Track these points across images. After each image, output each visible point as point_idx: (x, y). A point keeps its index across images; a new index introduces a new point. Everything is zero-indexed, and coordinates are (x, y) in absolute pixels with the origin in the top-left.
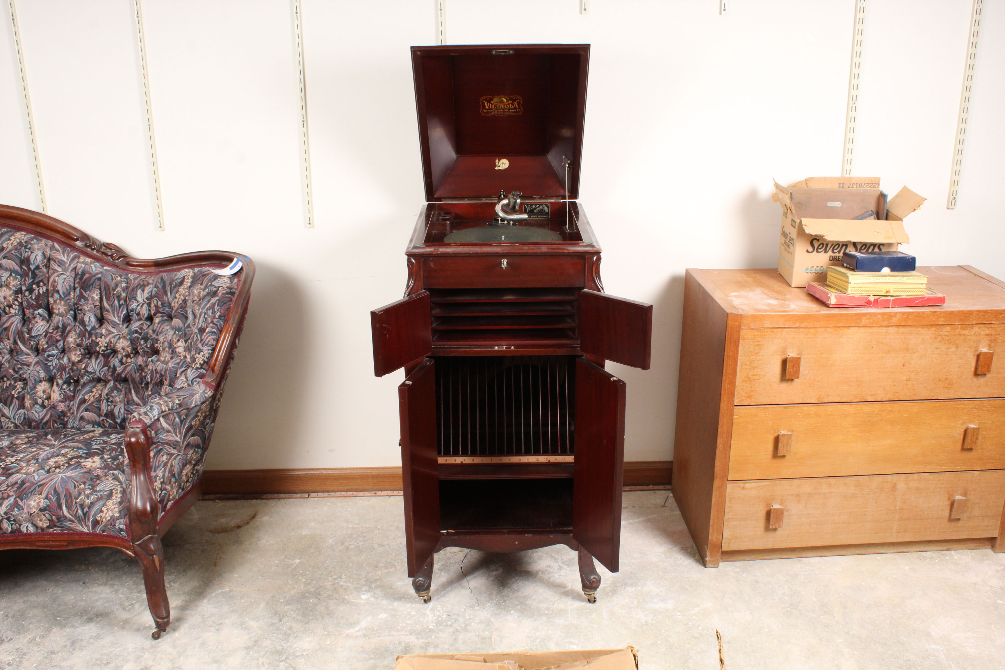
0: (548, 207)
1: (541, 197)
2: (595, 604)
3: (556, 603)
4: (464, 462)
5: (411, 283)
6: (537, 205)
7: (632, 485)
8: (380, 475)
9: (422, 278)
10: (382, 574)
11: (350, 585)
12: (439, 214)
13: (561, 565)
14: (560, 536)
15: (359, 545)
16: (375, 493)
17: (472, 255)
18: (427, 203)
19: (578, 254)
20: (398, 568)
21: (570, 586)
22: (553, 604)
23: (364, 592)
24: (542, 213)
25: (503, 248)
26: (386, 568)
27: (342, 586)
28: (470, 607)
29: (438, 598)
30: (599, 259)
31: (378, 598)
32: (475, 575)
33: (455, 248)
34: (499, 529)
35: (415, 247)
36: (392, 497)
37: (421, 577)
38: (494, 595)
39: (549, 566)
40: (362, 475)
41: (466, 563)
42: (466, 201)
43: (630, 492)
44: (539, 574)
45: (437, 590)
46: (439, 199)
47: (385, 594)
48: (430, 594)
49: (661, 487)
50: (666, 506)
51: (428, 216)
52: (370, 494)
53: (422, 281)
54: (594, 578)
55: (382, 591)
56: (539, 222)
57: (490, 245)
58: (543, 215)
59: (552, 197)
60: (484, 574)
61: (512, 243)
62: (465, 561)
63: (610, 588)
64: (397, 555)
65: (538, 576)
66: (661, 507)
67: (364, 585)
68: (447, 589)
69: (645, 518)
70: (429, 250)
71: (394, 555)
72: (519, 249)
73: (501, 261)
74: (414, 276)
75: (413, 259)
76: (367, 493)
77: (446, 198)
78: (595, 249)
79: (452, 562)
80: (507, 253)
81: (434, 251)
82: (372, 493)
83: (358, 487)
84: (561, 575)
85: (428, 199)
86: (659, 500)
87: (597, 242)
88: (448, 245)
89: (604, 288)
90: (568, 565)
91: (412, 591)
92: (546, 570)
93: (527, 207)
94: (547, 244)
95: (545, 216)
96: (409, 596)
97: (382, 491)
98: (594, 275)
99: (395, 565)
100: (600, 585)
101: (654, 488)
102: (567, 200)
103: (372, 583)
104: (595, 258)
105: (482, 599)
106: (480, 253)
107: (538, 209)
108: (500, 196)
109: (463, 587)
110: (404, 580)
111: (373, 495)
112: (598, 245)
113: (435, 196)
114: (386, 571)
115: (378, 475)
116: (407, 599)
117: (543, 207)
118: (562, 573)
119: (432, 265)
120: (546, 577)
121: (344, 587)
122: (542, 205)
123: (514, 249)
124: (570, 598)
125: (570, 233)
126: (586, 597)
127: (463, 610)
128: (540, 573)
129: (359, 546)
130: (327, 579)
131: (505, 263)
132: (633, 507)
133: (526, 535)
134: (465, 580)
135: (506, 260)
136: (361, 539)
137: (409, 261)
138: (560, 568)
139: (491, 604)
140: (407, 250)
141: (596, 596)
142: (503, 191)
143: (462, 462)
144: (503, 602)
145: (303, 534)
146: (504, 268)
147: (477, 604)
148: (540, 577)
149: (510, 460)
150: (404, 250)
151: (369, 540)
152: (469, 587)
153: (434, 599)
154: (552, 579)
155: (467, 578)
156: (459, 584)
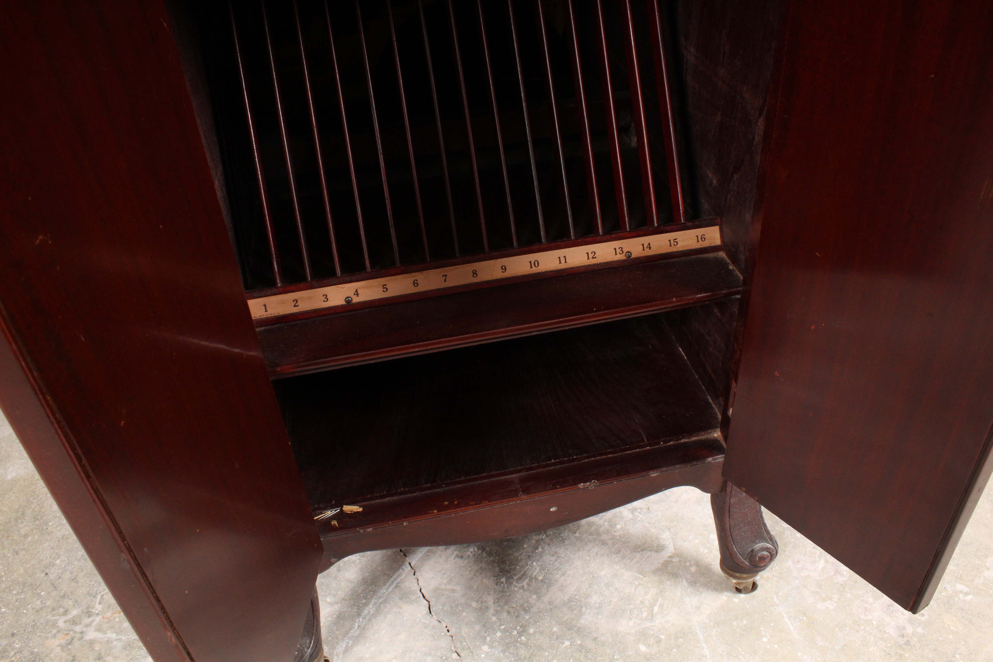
4: (356, 300)
11: (114, 636)
14: (678, 470)
21: (668, 542)
22: (651, 617)
27: (91, 643)
29: (347, 650)
34: (494, 476)
38: (491, 611)
45: (340, 618)
105: (465, 630)
109: (405, 596)
121: (97, 647)
126: (731, 584)
130: (54, 625)
133: (581, 485)
134: (407, 568)
139: (491, 646)
143: (348, 301)
144: (520, 634)
145: (9, 477)
149: (504, 268)
152: (420, 591)
153: (337, 655)
154: (618, 527)
155: (408, 560)
156: (393, 586)
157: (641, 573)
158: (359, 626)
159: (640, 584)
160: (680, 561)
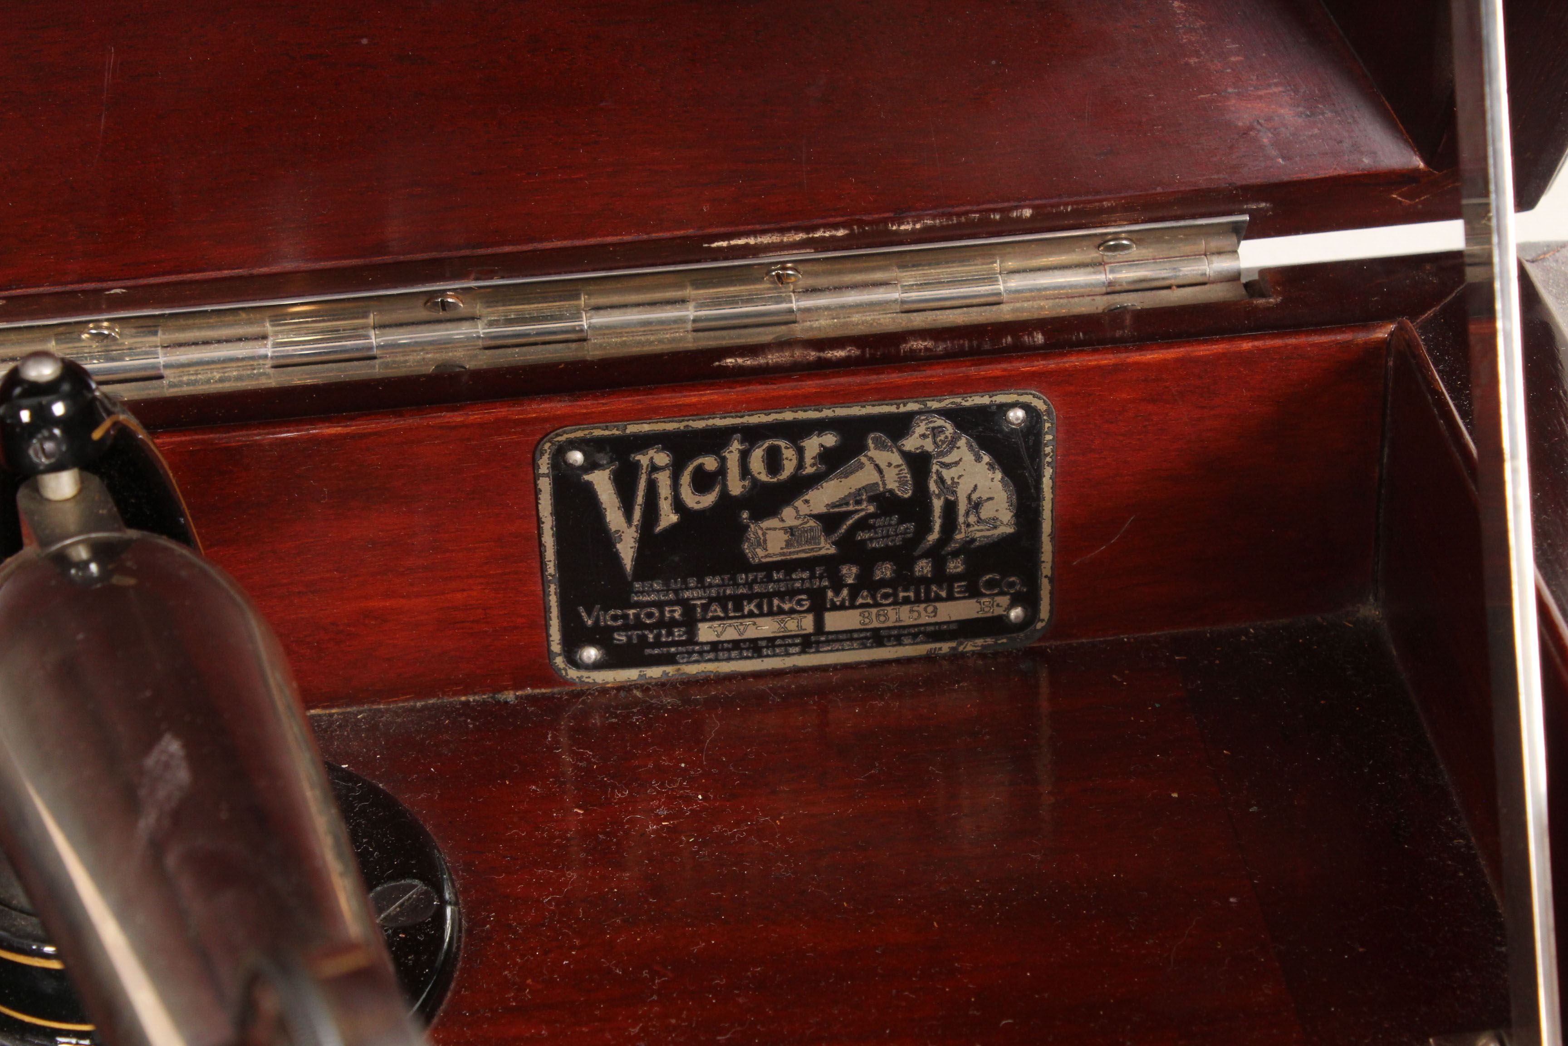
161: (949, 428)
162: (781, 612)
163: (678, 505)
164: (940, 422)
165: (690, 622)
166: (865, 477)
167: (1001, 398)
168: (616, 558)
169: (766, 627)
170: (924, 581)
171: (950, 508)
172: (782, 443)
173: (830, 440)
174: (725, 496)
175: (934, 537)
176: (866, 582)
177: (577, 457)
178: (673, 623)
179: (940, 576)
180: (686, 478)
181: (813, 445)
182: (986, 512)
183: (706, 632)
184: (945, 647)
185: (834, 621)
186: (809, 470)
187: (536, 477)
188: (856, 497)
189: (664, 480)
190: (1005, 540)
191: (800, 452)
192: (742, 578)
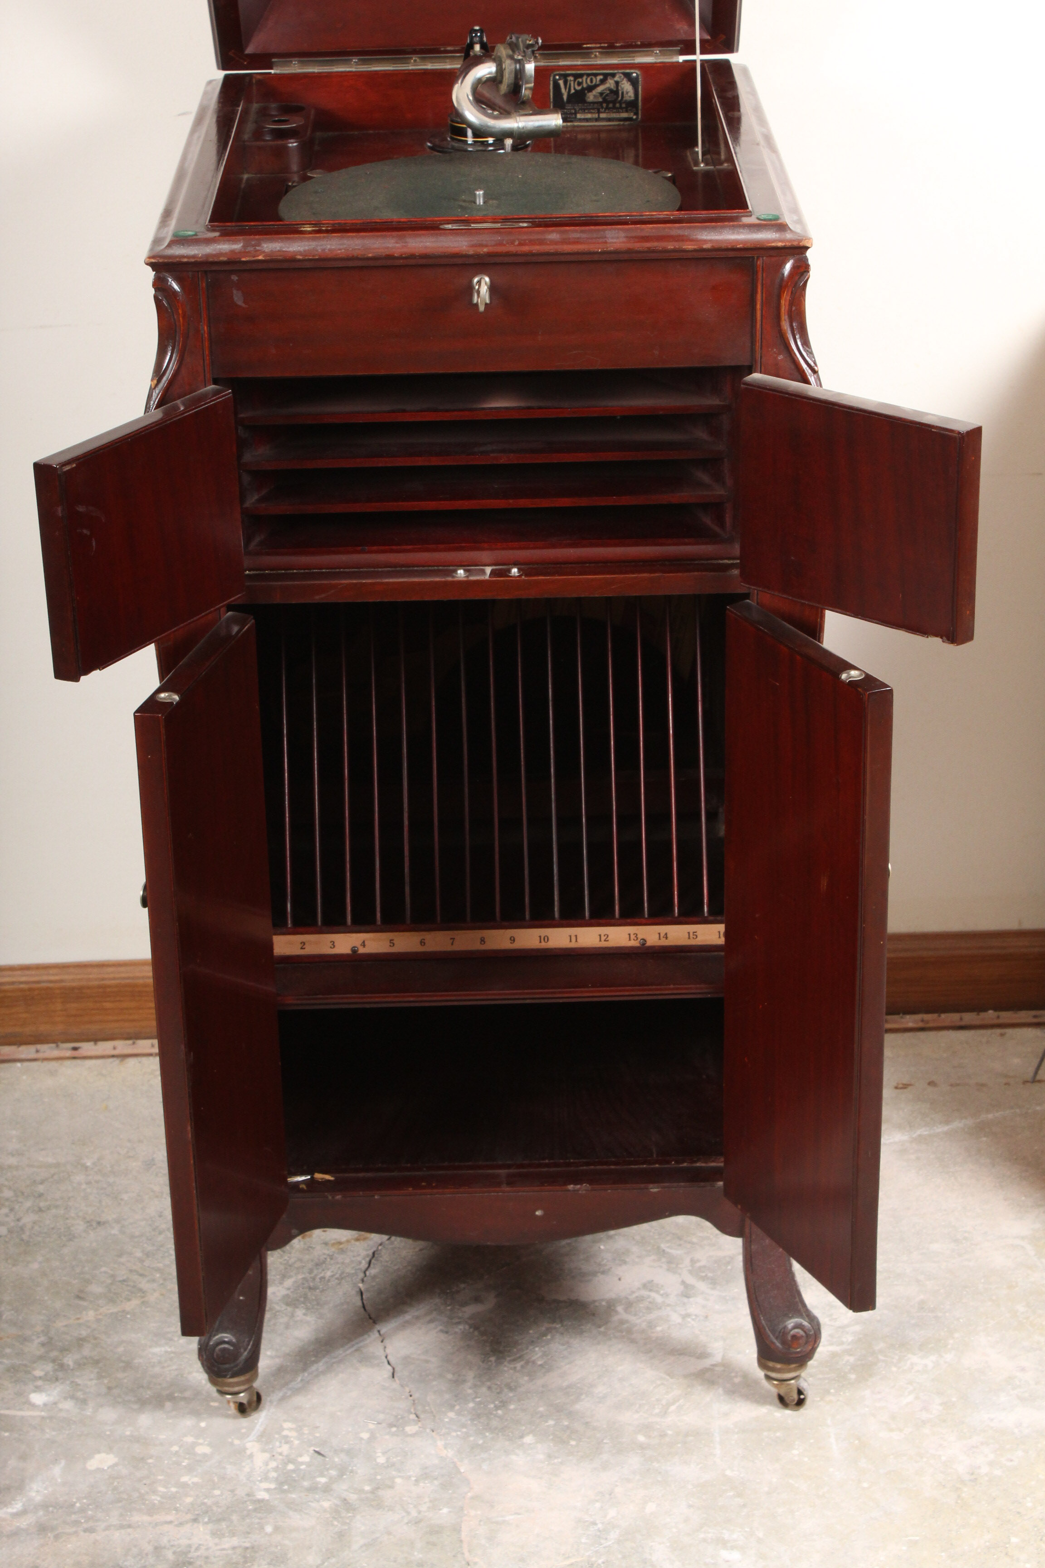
0: (634, 82)
1: (611, 46)
2: (803, 1411)
3: (673, 1408)
4: (362, 950)
5: (170, 361)
6: (596, 75)
7: (928, 1012)
8: (89, 988)
9: (206, 344)
10: (98, 1321)
12: (264, 113)
13: (691, 1280)
14: (681, 1189)
15: (20, 1224)
16: (75, 1049)
17: (371, 263)
18: (221, 74)
19: (731, 254)
20: (152, 1298)
21: (718, 1351)
22: (665, 1413)
23: (40, 1383)
24: (614, 102)
25: (476, 239)
26: (112, 1301)
28: (391, 1425)
29: (283, 1399)
30: (802, 269)
31: (84, 1402)
32: (407, 1317)
33: (314, 239)
34: (479, 1167)
35: (179, 240)
36: (132, 1062)
37: (225, 1330)
38: (469, 1384)
39: (649, 1286)
40: (30, 990)
41: (374, 1277)
42: (353, 66)
43: (922, 1035)
44: (617, 1312)
45: (280, 1371)
46: (263, 60)
47: (110, 1388)
48: (257, 1384)
49: (1025, 1016)
50: (1040, 1081)
51: (224, 122)
52: (56, 1053)
53: (207, 352)
54: (795, 1327)
55: (100, 1377)
56: (603, 135)
57: (433, 227)
58: (618, 110)
59: (647, 45)
60: (434, 1314)
61: (505, 220)
62: (372, 1271)
63: (852, 1359)
64: (148, 1255)
65: (615, 1318)
66: (1025, 1082)
67: (41, 1358)
68: (314, 1368)
69: (970, 1122)
70: (226, 247)
71: (139, 1254)
72: (532, 242)
73: (471, 282)
74: (179, 339)
75: (175, 279)
76: (47, 1050)
77: (287, 56)
78: (788, 236)
79: (329, 1274)
80: (490, 255)
81: (246, 253)
82: (65, 1050)
83: (18, 1029)
84: (688, 1315)
85: (224, 62)
86: (1016, 1061)
87: (795, 210)
88: (292, 231)
89: (820, 369)
90: (714, 1282)
91: (198, 1376)
92: (640, 1299)
93: (561, 82)
94: (625, 223)
95: (624, 115)
96: (187, 1394)
97: (96, 1040)
98: (785, 325)
99: (141, 1290)
100: (820, 1349)
101: (1001, 1021)
102: (698, 57)
103: (64, 1350)
104: (788, 267)
105: (431, 1397)
106: (400, 258)
107: (600, 89)
108: (471, 46)
109: (366, 1360)
110: (171, 1340)
111: (69, 1053)
112: (800, 221)
113: (249, 50)
114: (114, 1309)
115: (81, 988)
116: (182, 1403)
117: (617, 83)
118: (692, 1310)
119: (238, 298)
120: (638, 1321)
122: (613, 75)
123: (512, 243)
124: (721, 1391)
125: (707, 174)
126: (771, 1389)
127: (365, 1436)
128: (620, 1309)
129: (22, 1229)
131: (484, 289)
132: (931, 1083)
133: (571, 1187)
134: (374, 1335)
135: (487, 279)
136: (28, 1204)
137: (159, 285)
138: (687, 1292)
139: (459, 1413)
140: (151, 250)
141: (803, 1385)
142: (481, 31)
143: (354, 951)
144: (497, 1408)
146: (482, 308)
147: (413, 1417)
148: (622, 1322)
149: (513, 940)
150: (143, 250)
151: (57, 1207)
152: (386, 1357)
153: (271, 1402)
154: (659, 1329)
155: (378, 1327)
156: (353, 1349)
157: (669, 1375)
158: (302, 1380)
159: (662, 1384)
160: (724, 1371)
161: (623, 77)
162: (592, 113)
163: (575, 89)
164: (621, 75)
165: (575, 114)
166: (607, 85)
167: (632, 71)
168: (563, 99)
169: (589, 116)
170: (617, 108)
171: (623, 93)
172: (593, 77)
173: (601, 77)
174: (583, 88)
175: (620, 99)
176: (607, 108)
177: (557, 77)
178: (571, 114)
179: (621, 108)
180: (576, 83)
181: (600, 78)
182: (629, 94)
183: (579, 116)
184: (622, 123)
185: (603, 116)
186: (598, 83)
187: (550, 80)
188: (606, 89)
189: (572, 83)
190: (632, 101)
191: (596, 79)
192: (585, 105)
